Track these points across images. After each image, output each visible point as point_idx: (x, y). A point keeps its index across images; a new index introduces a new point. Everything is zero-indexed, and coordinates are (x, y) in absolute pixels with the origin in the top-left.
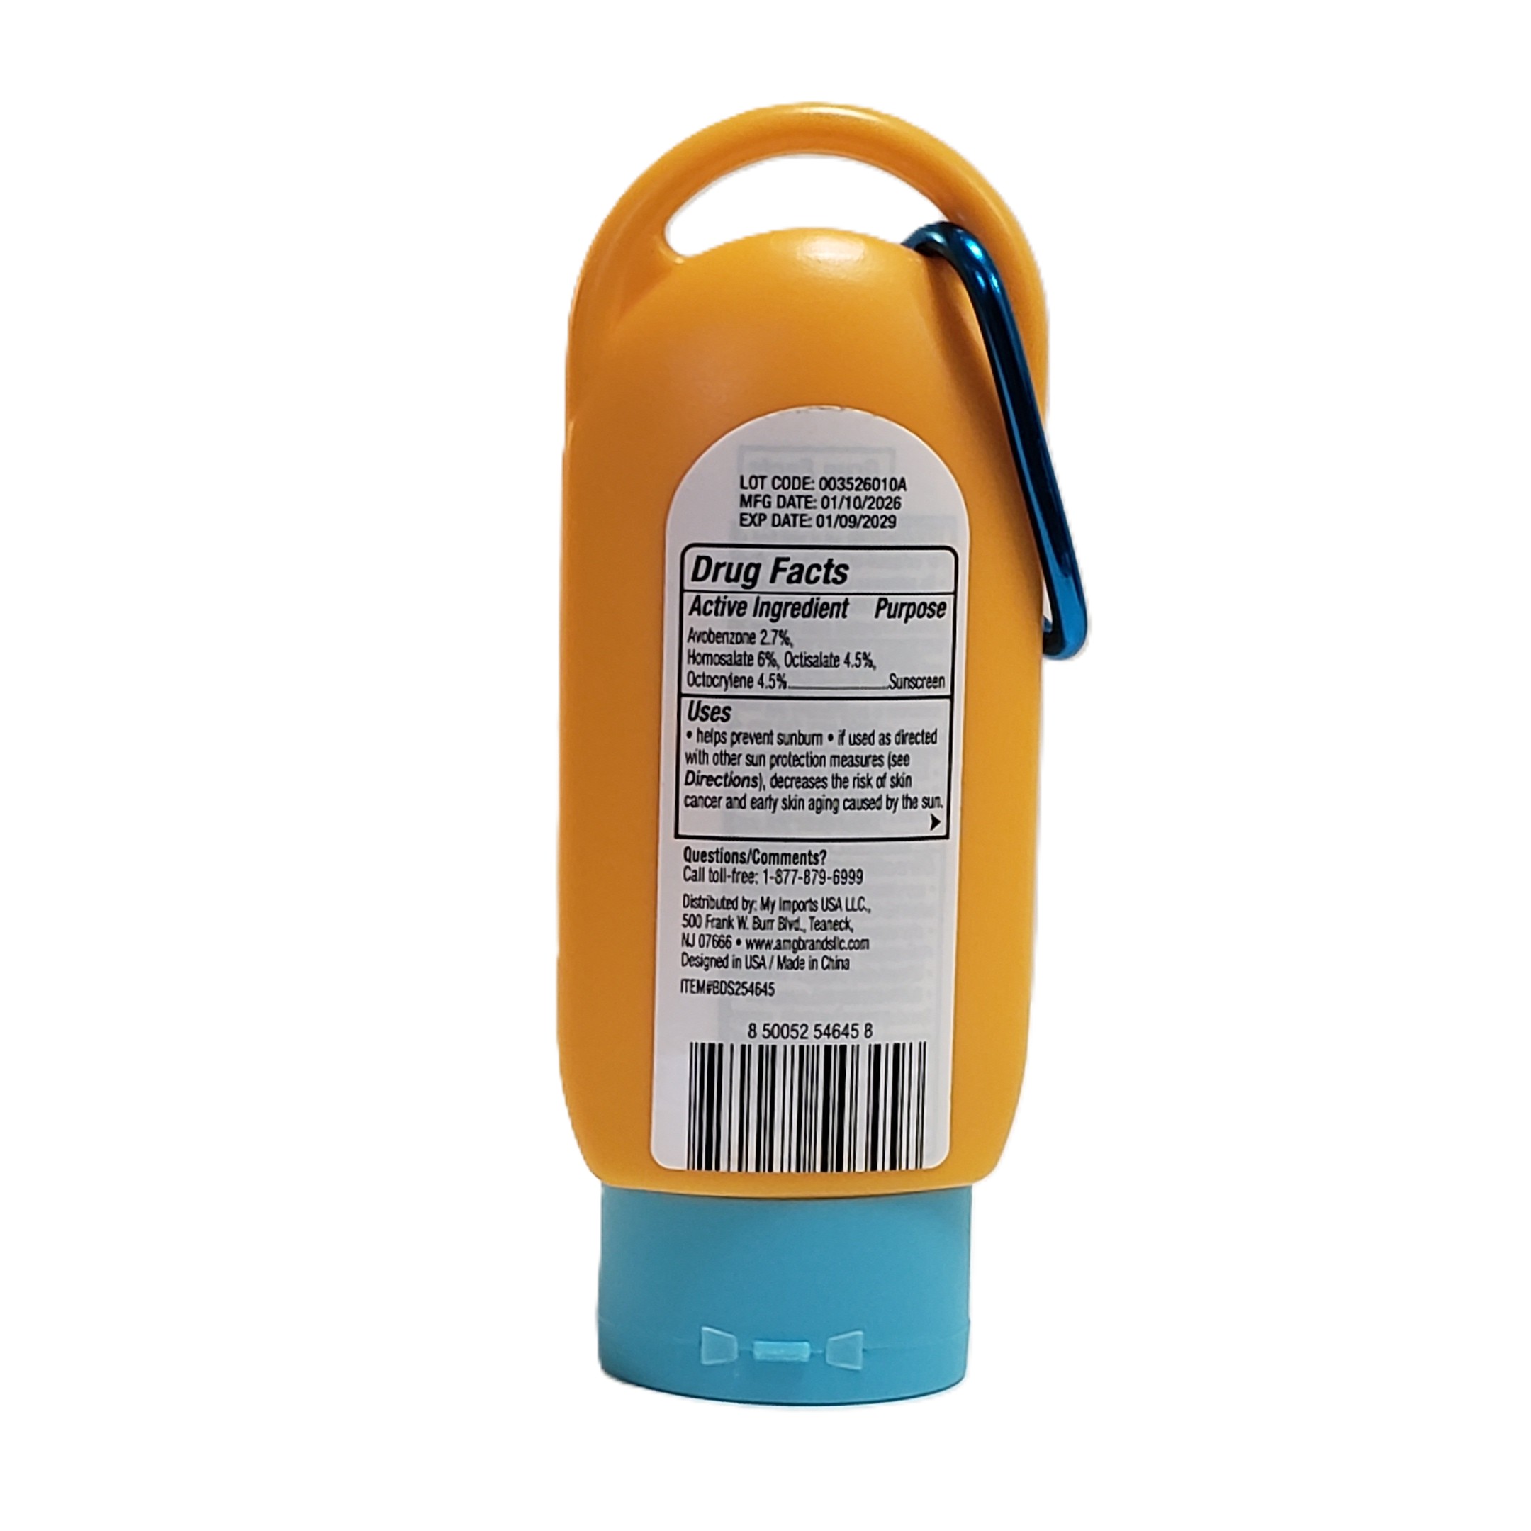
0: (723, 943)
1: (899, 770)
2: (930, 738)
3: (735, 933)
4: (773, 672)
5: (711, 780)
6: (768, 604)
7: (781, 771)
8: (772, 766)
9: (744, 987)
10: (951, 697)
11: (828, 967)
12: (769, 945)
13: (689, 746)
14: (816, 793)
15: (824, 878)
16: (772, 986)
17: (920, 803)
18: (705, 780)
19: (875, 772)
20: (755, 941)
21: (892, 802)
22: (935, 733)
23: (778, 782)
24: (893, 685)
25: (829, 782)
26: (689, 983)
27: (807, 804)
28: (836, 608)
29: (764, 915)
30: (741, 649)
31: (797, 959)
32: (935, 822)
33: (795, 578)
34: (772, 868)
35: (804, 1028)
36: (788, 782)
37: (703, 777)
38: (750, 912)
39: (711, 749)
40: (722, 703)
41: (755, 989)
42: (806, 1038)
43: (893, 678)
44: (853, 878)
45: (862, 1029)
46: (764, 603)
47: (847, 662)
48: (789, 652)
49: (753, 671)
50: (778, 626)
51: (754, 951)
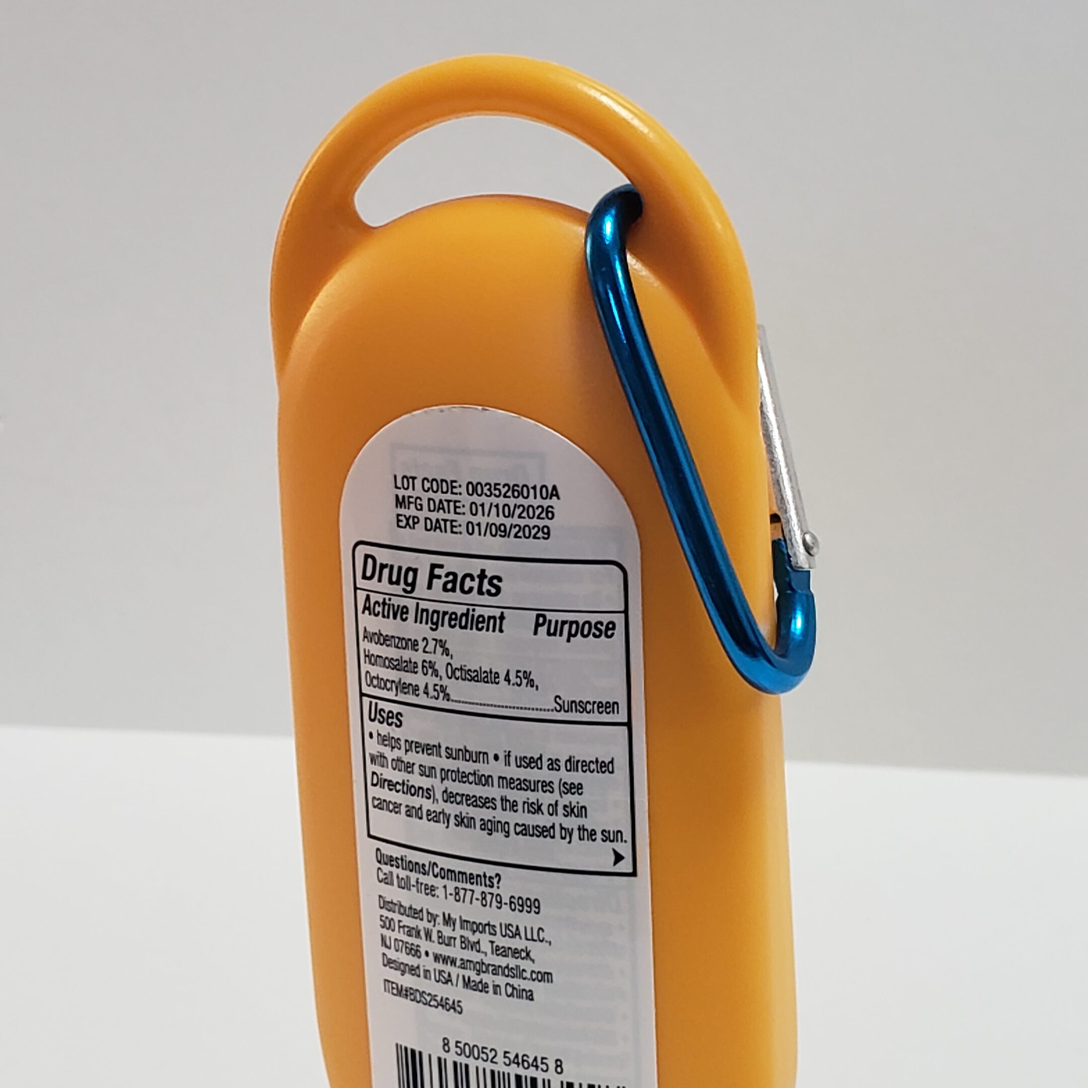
0: (414, 951)
1: (573, 799)
2: (606, 767)
3: (424, 945)
4: (436, 683)
5: (392, 785)
6: (427, 611)
8: (443, 780)
9: (436, 1000)
10: (629, 724)
11: (512, 995)
12: (453, 962)
13: (373, 747)
14: (486, 814)
15: (500, 902)
16: (460, 1004)
17: (599, 836)
18: (386, 783)
19: (546, 799)
20: (441, 955)
21: (567, 833)
22: (612, 762)
23: (449, 797)
24: (558, 708)
25: (498, 803)
26: (390, 985)
27: (478, 824)
28: (492, 621)
29: (447, 931)
30: (407, 654)
31: (481, 982)
32: (618, 858)
33: (450, 586)
34: (451, 885)
35: (493, 1053)
36: (459, 799)
37: (385, 780)
38: (434, 926)
39: (390, 754)
40: (396, 708)
41: (444, 1004)
42: (496, 1063)
43: (558, 699)
44: (530, 907)
45: (552, 1066)
46: (423, 610)
47: (507, 679)
48: (449, 664)
49: (418, 679)
50: (438, 635)
51: (440, 966)
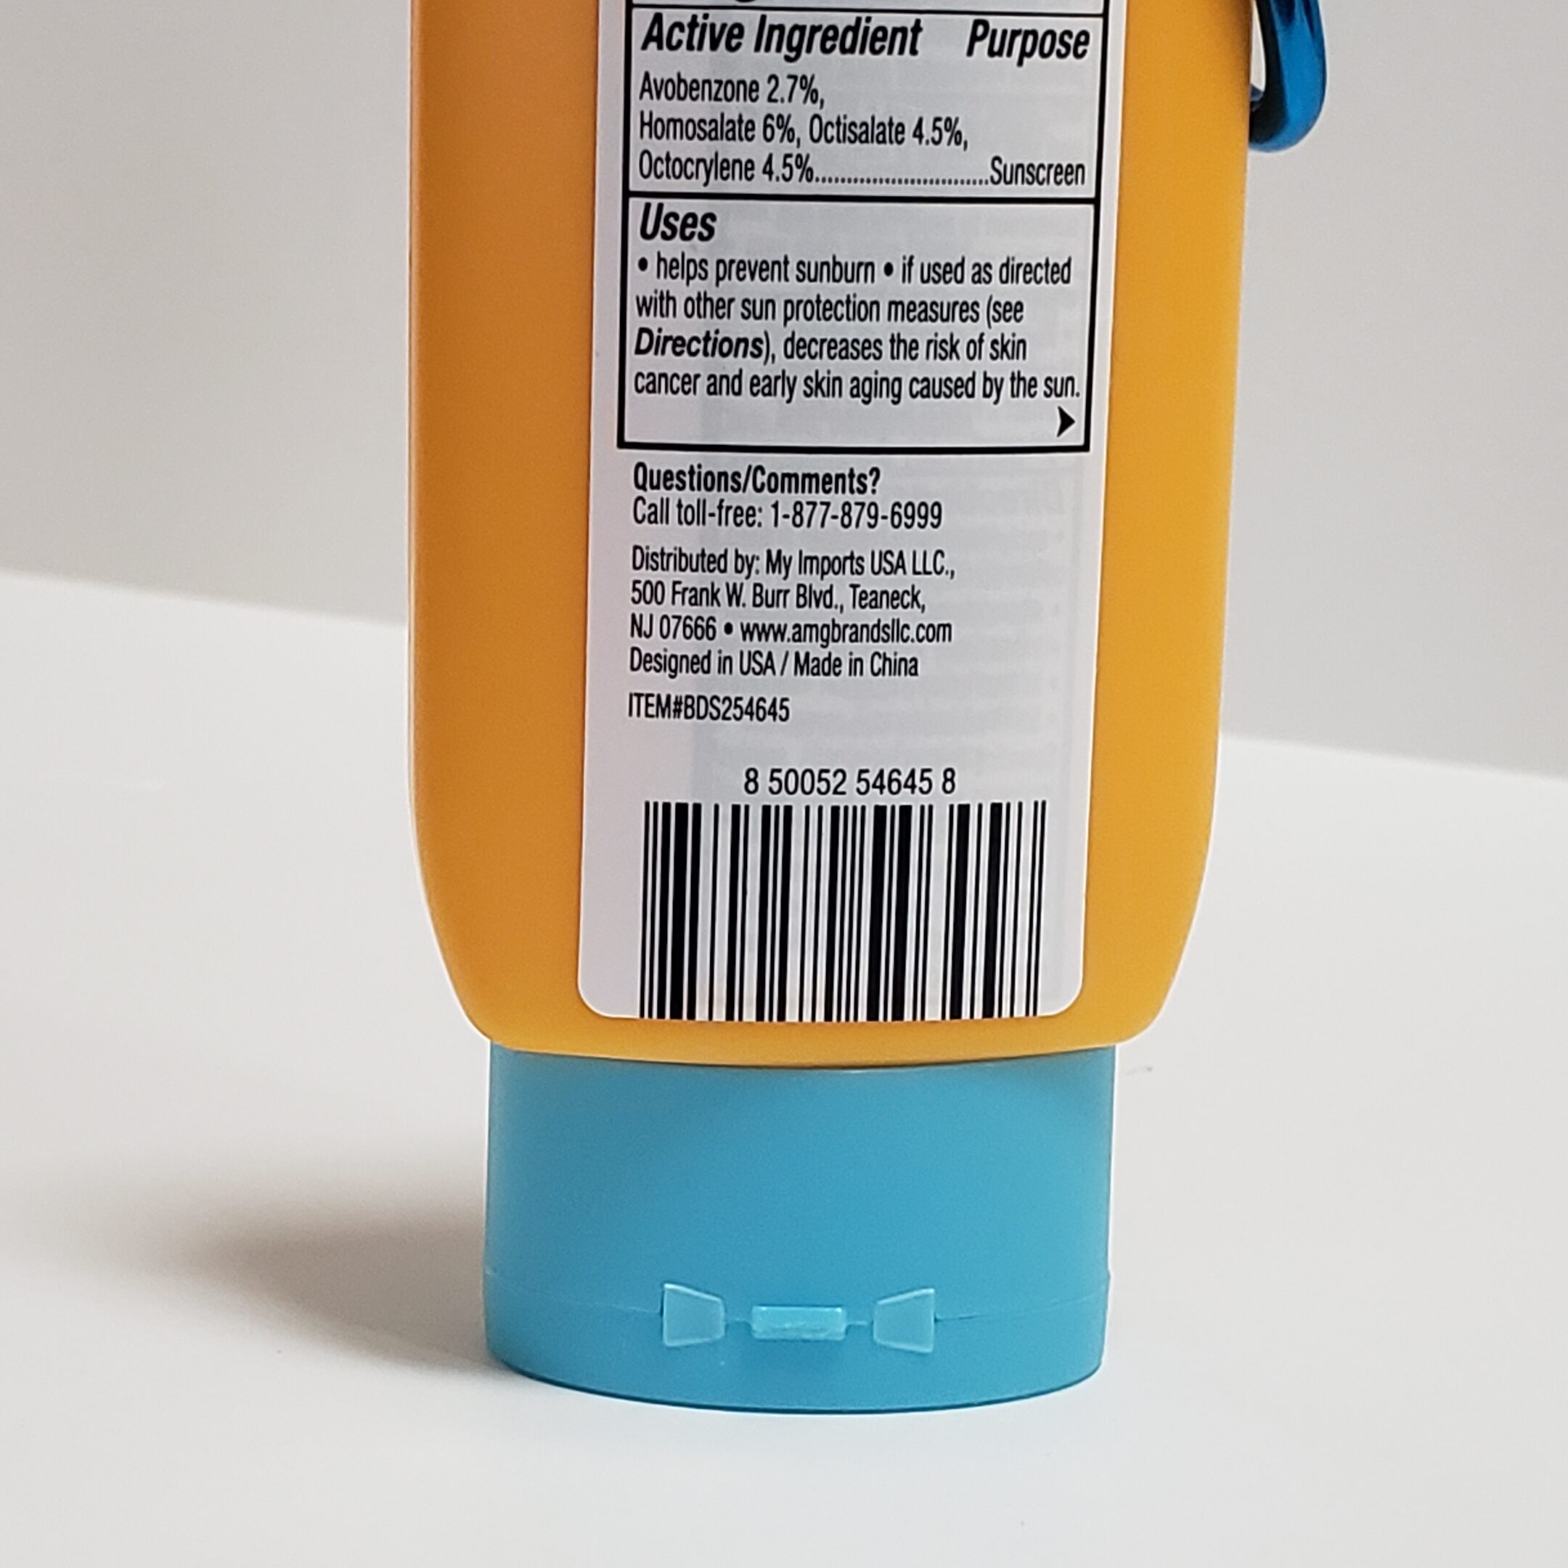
0: (703, 629)
1: (1006, 329)
2: (1059, 272)
3: (723, 613)
4: (788, 152)
5: (680, 344)
6: (781, 28)
7: (805, 329)
8: (787, 319)
9: (737, 706)
10: (1096, 201)
11: (882, 671)
13: (644, 284)
14: (862, 368)
15: (876, 517)
16: (785, 704)
17: (1041, 388)
18: (669, 345)
19: (964, 331)
20: (756, 626)
21: (993, 387)
22: (1068, 264)
23: (797, 347)
24: (996, 177)
25: (886, 348)
26: (643, 700)
27: (847, 386)
28: (899, 36)
29: (772, 582)
30: (733, 110)
31: (829, 659)
32: (1066, 421)
34: (787, 500)
35: (840, 776)
36: (815, 348)
37: (667, 339)
38: (748, 577)
39: (680, 289)
40: (700, 208)
41: (755, 710)
42: (843, 793)
43: (997, 163)
44: (926, 517)
45: (938, 779)
46: (772, 28)
47: (918, 134)
48: (816, 116)
49: (755, 150)
50: (798, 68)
51: (755, 644)
